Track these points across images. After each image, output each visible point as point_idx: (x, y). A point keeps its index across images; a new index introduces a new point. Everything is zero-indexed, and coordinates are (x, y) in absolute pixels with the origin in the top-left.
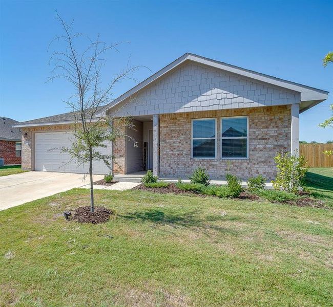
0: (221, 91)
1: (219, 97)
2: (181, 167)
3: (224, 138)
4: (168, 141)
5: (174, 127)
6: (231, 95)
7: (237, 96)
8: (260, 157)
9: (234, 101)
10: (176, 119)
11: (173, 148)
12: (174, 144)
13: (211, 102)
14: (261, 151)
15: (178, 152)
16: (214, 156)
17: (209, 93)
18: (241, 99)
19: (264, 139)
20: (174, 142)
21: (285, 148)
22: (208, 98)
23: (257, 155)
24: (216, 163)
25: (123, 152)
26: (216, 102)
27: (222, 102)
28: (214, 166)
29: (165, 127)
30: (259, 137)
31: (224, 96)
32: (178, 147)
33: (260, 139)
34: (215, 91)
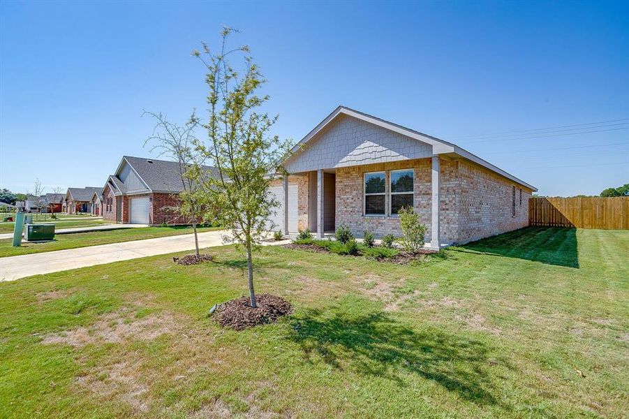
0: (372, 144)
1: (370, 150)
2: (353, 224)
3: (393, 193)
4: (342, 197)
5: (347, 182)
6: (381, 148)
7: (384, 149)
8: (424, 215)
9: (383, 154)
10: (349, 173)
11: (346, 205)
12: (348, 201)
13: (364, 156)
14: (425, 207)
15: (351, 209)
16: (382, 212)
17: (362, 146)
18: (389, 152)
19: (427, 194)
20: (348, 199)
21: (446, 204)
22: (362, 151)
23: (421, 212)
24: (384, 221)
25: (306, 209)
26: (368, 155)
27: (373, 156)
28: (382, 224)
29: (339, 182)
30: (423, 192)
31: (375, 149)
32: (351, 203)
33: (424, 194)
34: (368, 144)
